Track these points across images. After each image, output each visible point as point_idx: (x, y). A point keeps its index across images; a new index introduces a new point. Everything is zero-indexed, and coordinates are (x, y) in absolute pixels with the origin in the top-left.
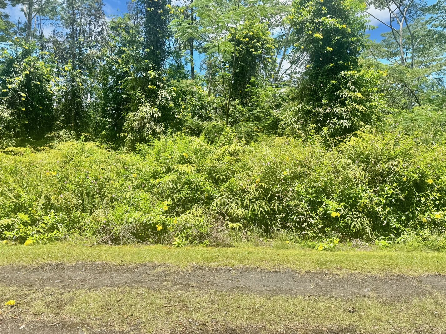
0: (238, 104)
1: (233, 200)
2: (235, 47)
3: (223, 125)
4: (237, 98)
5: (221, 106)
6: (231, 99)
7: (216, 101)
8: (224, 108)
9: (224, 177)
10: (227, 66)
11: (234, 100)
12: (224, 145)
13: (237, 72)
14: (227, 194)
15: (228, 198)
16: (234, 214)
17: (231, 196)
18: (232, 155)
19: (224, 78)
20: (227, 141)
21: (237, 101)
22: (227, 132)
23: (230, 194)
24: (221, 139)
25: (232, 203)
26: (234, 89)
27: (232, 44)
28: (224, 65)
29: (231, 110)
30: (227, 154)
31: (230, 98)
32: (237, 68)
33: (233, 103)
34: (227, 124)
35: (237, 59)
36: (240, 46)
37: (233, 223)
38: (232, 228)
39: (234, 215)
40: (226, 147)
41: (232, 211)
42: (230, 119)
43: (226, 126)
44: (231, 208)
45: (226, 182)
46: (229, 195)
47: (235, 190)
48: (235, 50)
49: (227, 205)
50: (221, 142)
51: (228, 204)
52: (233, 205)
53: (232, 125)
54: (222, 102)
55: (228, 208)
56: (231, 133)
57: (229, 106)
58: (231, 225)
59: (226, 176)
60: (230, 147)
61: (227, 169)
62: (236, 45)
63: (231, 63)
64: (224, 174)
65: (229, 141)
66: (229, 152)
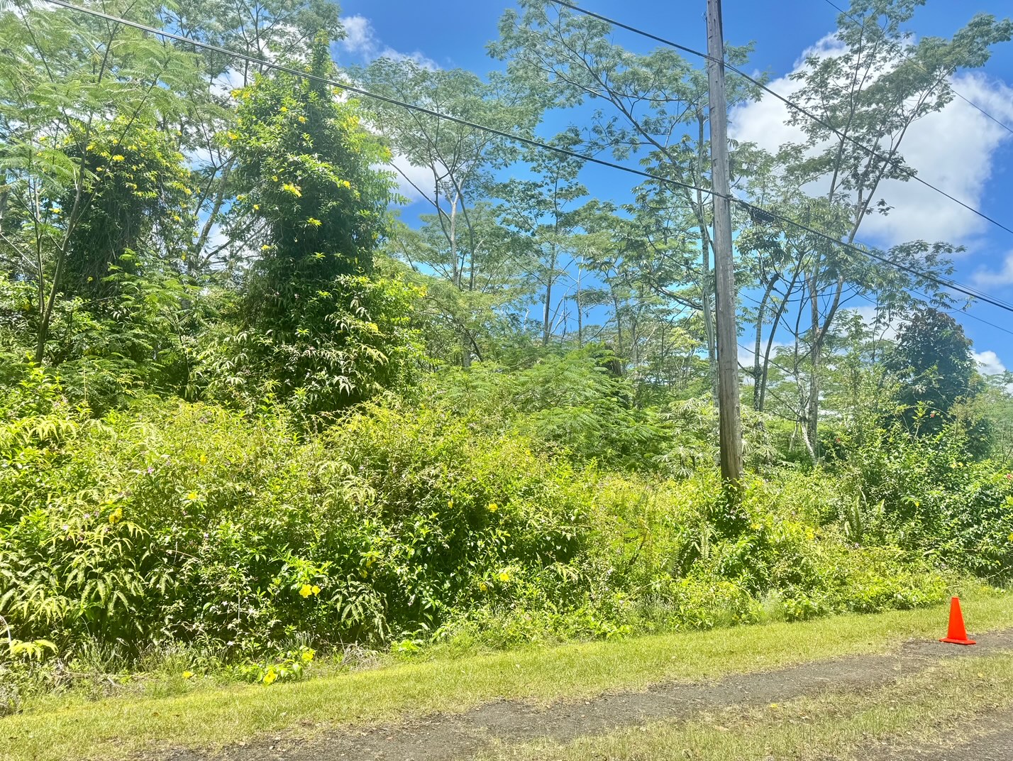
0: (80, 310)
1: (33, 573)
2: (81, 171)
3: (26, 360)
4: (80, 295)
5: (27, 308)
6: (60, 294)
7: (10, 293)
8: (36, 314)
9: (10, 507)
10: (56, 208)
11: (69, 297)
12: (21, 416)
13: (85, 231)
14: (13, 556)
15: (16, 567)
16: (31, 613)
17: (28, 561)
18: (42, 444)
19: (44, 243)
20: (34, 405)
21: (77, 302)
22: (34, 381)
23: (23, 554)
24: (12, 398)
25: (27, 582)
26: (73, 270)
27: (74, 161)
28: (49, 205)
29: (57, 321)
30: (27, 442)
31: (57, 290)
32: (85, 219)
33: (64, 303)
34: (39, 357)
35: (85, 196)
36: (99, 169)
37: (24, 641)
38: (20, 656)
39: (32, 618)
40: (26, 421)
41: (26, 605)
42: (51, 346)
43: (32, 364)
44: (24, 598)
45: (15, 521)
46: (21, 558)
47: (42, 544)
48: (83, 176)
49: (10, 588)
50: (11, 407)
51: (15, 585)
52: (32, 586)
53: (55, 364)
54: (30, 298)
55: (12, 598)
56: (49, 385)
57: (49, 310)
58: (16, 646)
59: (16, 503)
60: (39, 423)
61: (24, 483)
62: (84, 166)
63: (67, 204)
64: (10, 497)
65: (39, 405)
66: (35, 434)
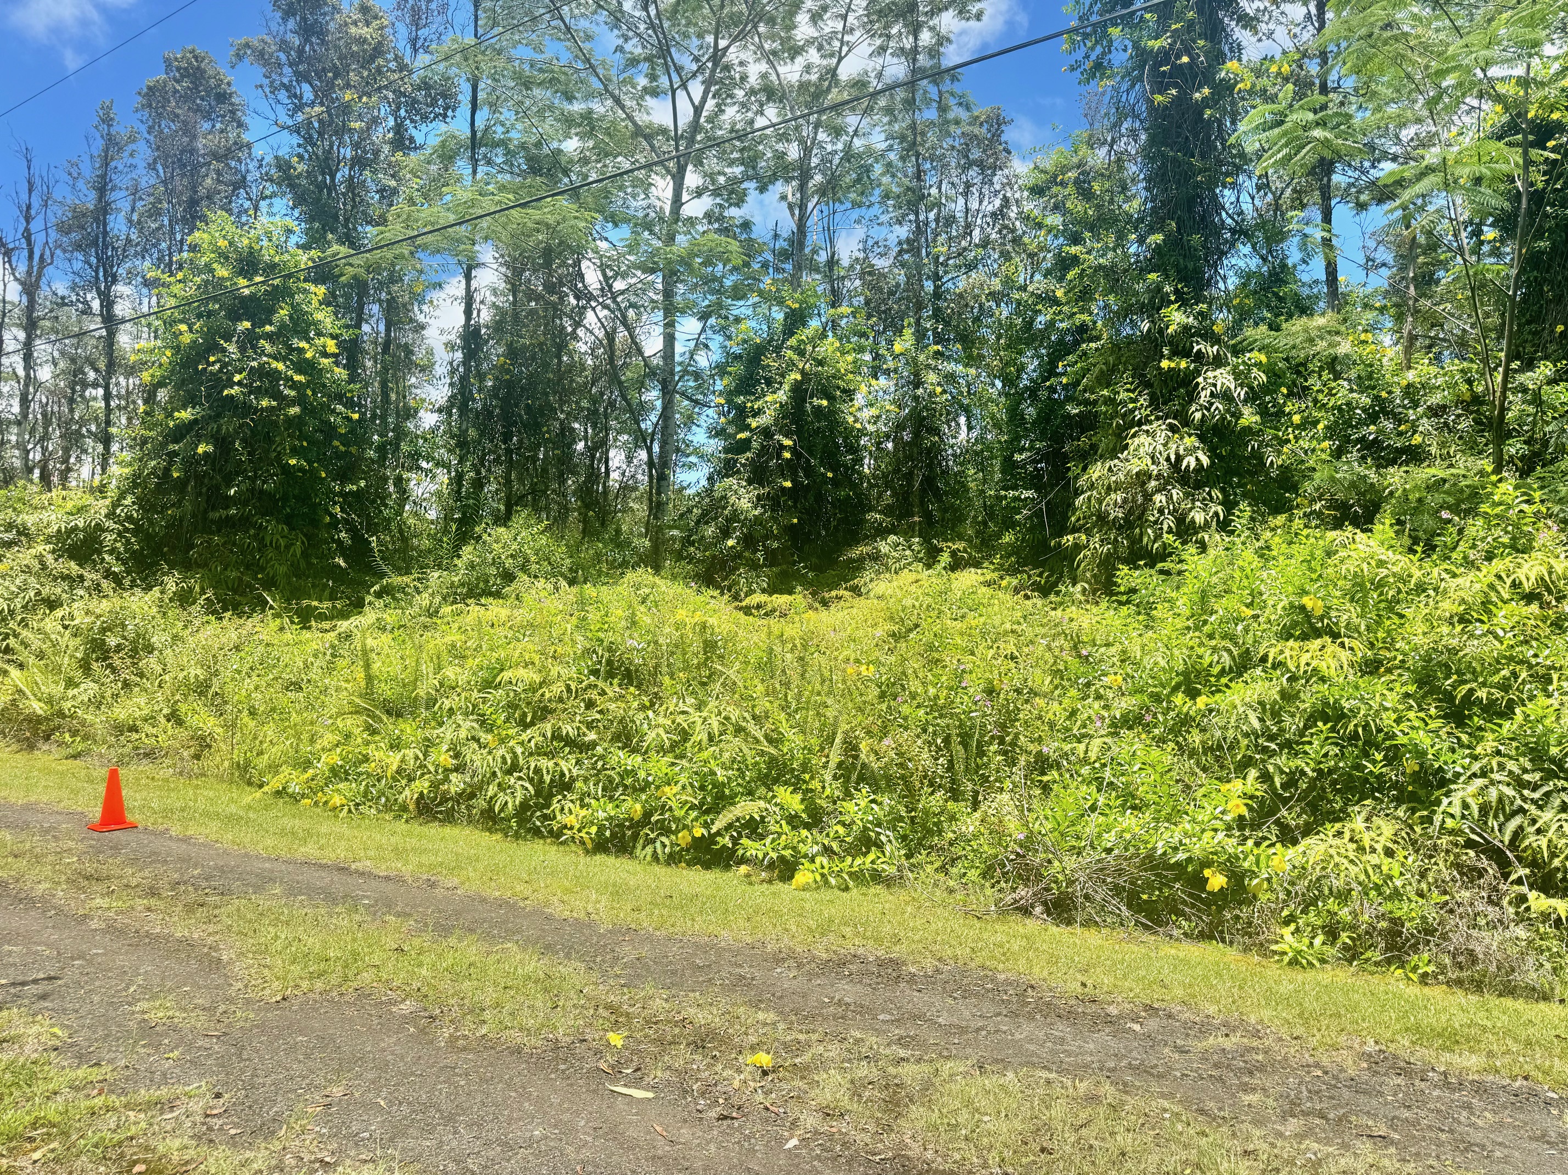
0: (1552, 382)
1: (1547, 795)
2: (1525, 153)
3: (1482, 473)
4: (1546, 358)
5: (1467, 397)
6: (1515, 365)
7: (1440, 381)
8: (1482, 403)
9: (1497, 694)
10: (1490, 234)
11: (1529, 365)
12: (1489, 557)
13: (1542, 252)
14: (1511, 766)
15: (1520, 784)
16: (1553, 855)
17: (1537, 776)
18: (1530, 598)
19: (1478, 286)
20: (1505, 540)
21: (1545, 369)
22: (1500, 504)
23: (1528, 766)
24: (1471, 531)
25: (1540, 808)
26: (1529, 322)
27: (1510, 144)
28: (1477, 233)
29: (1517, 407)
30: (1506, 596)
31: (1509, 359)
32: (1539, 236)
33: (1522, 378)
34: (1498, 470)
35: (1537, 198)
36: (1551, 144)
37: (1548, 895)
38: (1545, 917)
39: (1556, 862)
40: (1498, 565)
41: (1544, 843)
42: (1514, 448)
43: (1494, 478)
44: (1539, 831)
45: (1508, 713)
46: (1525, 771)
47: (1554, 751)
48: (1528, 163)
49: (1514, 814)
50: (1474, 546)
51: (1522, 811)
52: (1547, 816)
53: (1525, 472)
54: (1470, 382)
55: (1521, 828)
56: (1525, 507)
57: (1504, 393)
58: (1538, 902)
59: (1505, 687)
60: (1519, 566)
61: (1511, 659)
62: (1526, 146)
63: (1506, 223)
64: (1496, 679)
65: (1514, 539)
66: (1515, 585)
